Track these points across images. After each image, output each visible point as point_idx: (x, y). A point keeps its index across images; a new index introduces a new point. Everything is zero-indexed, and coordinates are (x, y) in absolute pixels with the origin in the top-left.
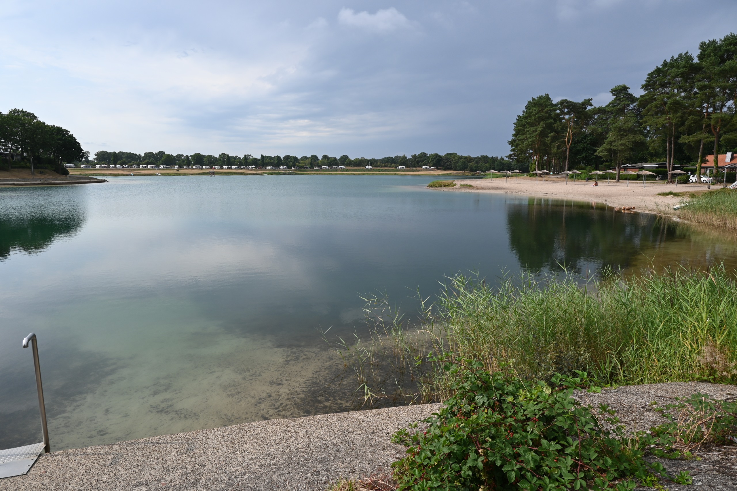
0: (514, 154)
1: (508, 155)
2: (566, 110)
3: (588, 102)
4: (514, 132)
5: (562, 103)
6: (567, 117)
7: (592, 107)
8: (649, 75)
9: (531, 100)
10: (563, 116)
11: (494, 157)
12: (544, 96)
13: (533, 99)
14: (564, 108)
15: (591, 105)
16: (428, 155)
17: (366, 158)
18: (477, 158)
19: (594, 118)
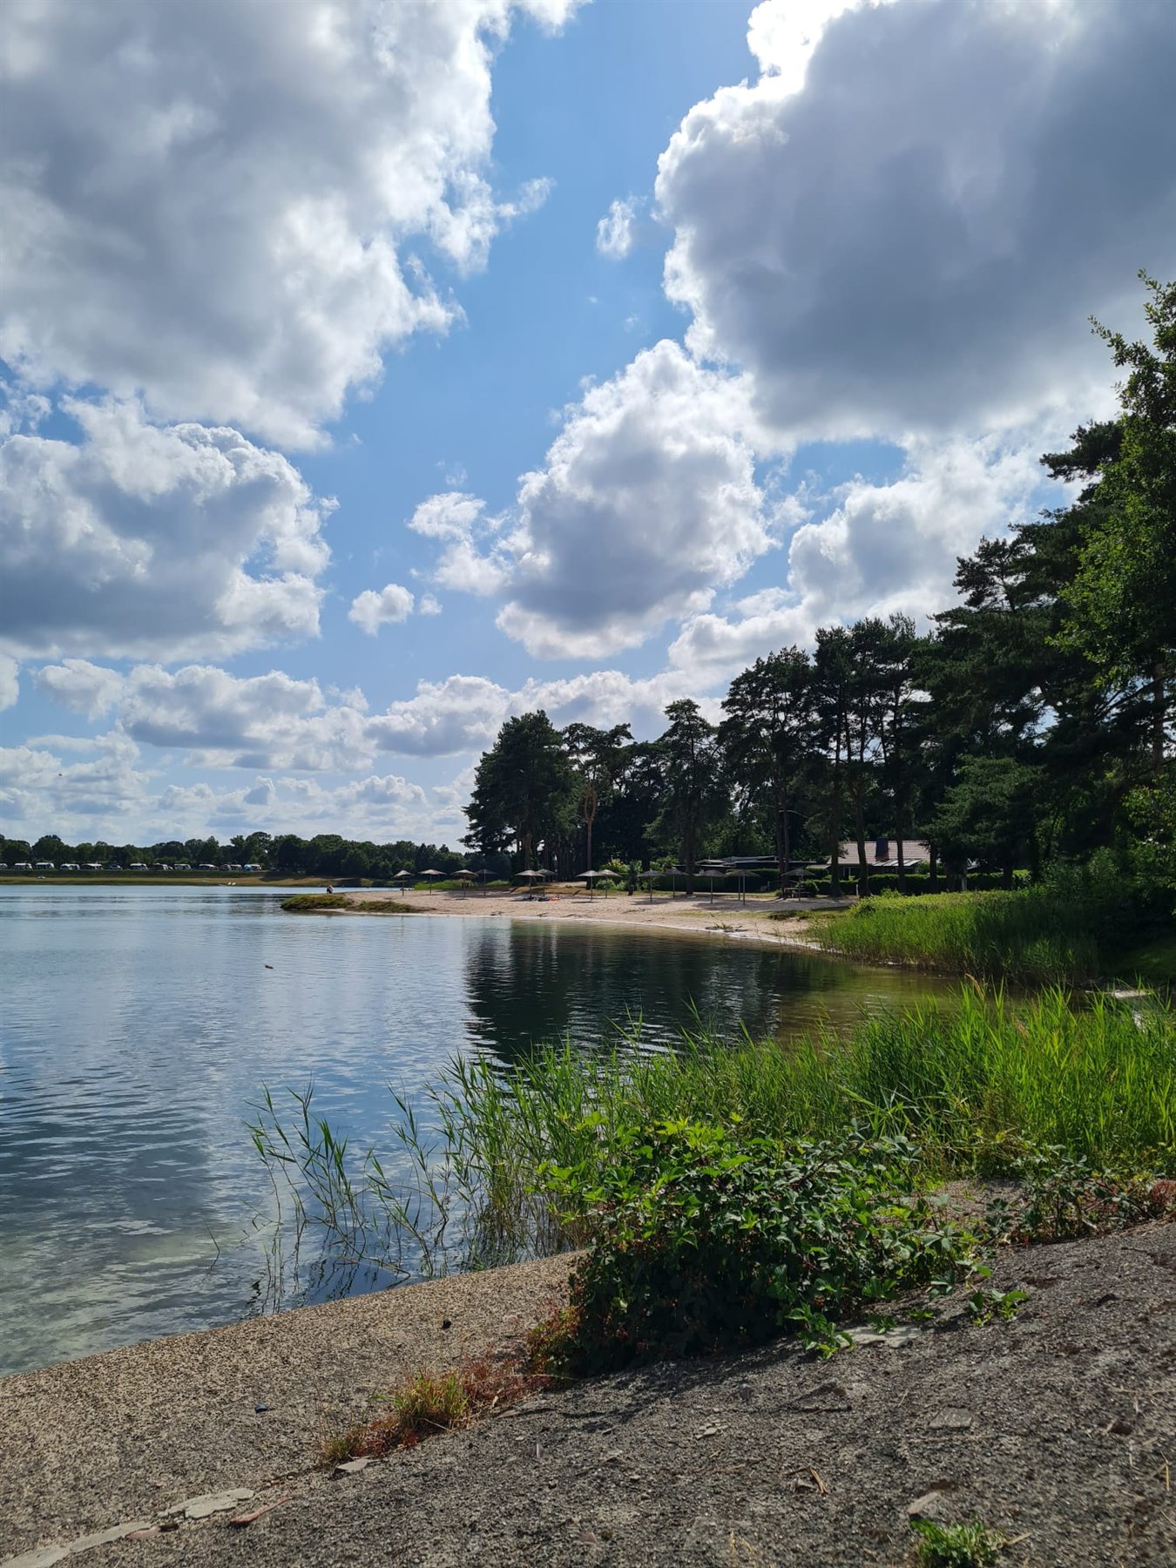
0: (475, 835)
1: (463, 837)
2: (581, 745)
3: (621, 731)
4: (476, 788)
5: (573, 729)
6: (584, 758)
7: (631, 742)
8: (733, 683)
9: (510, 721)
10: (575, 757)
11: (427, 845)
12: (536, 713)
13: (514, 720)
14: (577, 739)
15: (629, 736)
16: (273, 839)
17: (109, 844)
18: (388, 847)
19: (634, 764)
